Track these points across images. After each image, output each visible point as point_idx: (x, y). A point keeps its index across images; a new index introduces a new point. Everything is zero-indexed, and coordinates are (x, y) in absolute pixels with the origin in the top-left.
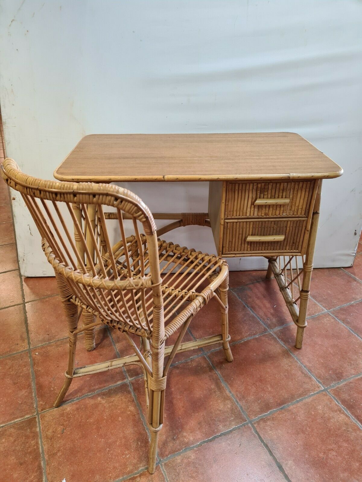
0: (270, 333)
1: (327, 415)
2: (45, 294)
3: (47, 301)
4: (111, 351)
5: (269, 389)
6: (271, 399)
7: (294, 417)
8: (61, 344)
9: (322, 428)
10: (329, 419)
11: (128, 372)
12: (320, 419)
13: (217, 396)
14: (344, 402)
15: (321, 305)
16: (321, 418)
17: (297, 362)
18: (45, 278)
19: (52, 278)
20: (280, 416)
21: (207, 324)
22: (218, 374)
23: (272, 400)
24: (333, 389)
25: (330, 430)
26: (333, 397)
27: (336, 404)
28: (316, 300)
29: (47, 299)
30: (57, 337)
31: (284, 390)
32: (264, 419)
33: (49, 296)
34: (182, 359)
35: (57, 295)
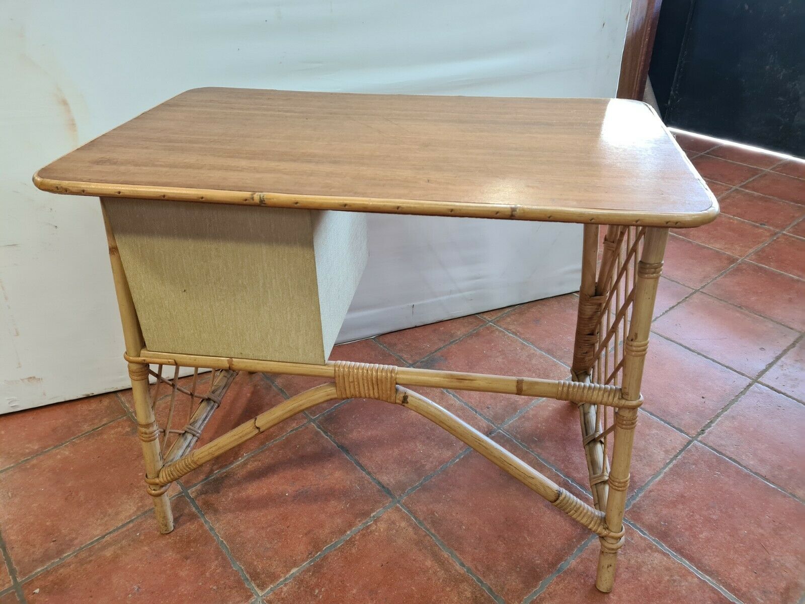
0: (499, 433)
1: (633, 561)
2: (27, 451)
3: (34, 466)
4: (205, 544)
5: (528, 539)
6: (537, 558)
7: (582, 581)
8: (90, 556)
9: (633, 588)
10: (639, 568)
11: (255, 580)
12: (625, 571)
13: (441, 581)
14: (651, 529)
15: (564, 363)
16: (627, 570)
17: (559, 476)
18: (20, 415)
19: (35, 413)
20: (561, 586)
21: (385, 441)
22: (432, 534)
23: (538, 560)
24: (628, 511)
25: (646, 589)
26: (631, 524)
27: (641, 537)
28: (555, 357)
29: (35, 461)
30: (76, 542)
31: (553, 534)
32: (536, 600)
33: (36, 454)
34: (357, 522)
35: (55, 447)
